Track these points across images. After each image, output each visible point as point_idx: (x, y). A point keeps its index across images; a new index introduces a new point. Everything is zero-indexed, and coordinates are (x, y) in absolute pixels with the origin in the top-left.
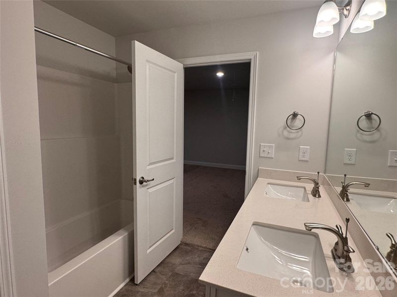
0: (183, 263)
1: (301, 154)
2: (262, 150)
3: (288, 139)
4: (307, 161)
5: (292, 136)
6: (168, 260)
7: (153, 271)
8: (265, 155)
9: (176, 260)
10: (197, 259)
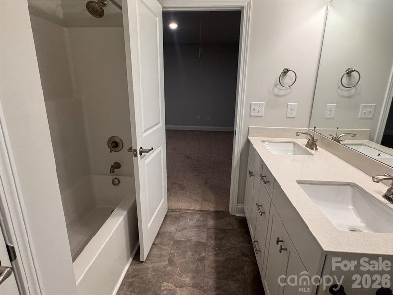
0: (179, 229)
1: (289, 111)
2: (252, 109)
3: (277, 96)
4: (294, 117)
5: (282, 93)
6: (162, 230)
7: (154, 244)
8: (256, 114)
9: (171, 228)
10: (190, 223)
